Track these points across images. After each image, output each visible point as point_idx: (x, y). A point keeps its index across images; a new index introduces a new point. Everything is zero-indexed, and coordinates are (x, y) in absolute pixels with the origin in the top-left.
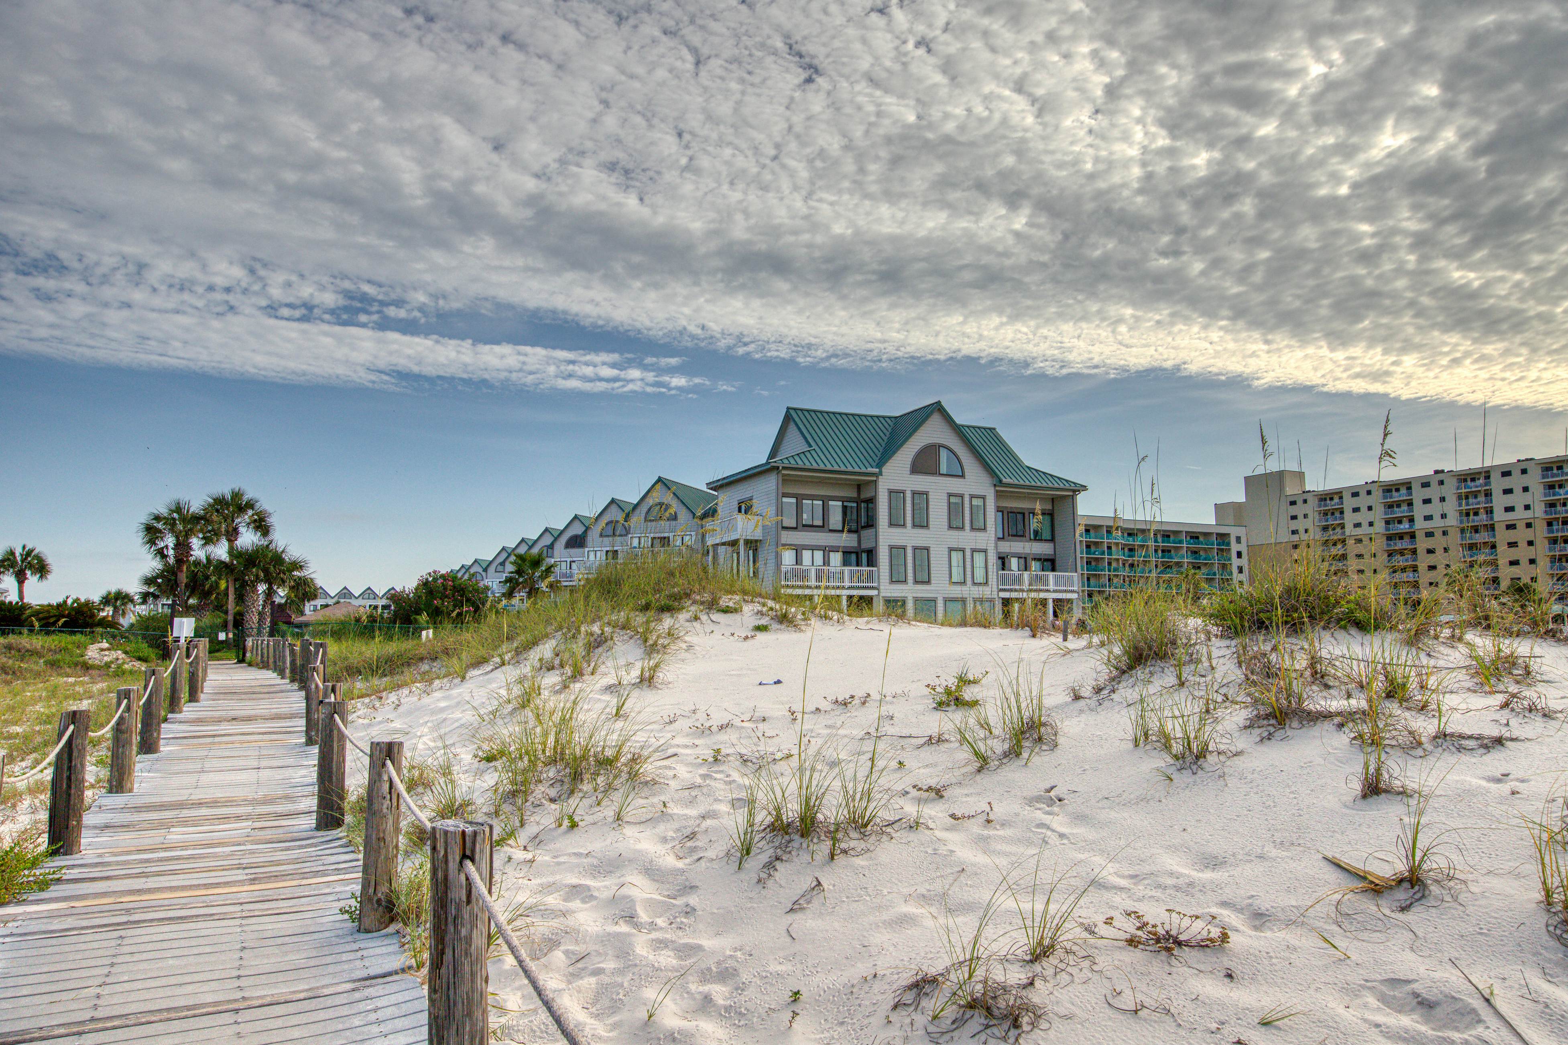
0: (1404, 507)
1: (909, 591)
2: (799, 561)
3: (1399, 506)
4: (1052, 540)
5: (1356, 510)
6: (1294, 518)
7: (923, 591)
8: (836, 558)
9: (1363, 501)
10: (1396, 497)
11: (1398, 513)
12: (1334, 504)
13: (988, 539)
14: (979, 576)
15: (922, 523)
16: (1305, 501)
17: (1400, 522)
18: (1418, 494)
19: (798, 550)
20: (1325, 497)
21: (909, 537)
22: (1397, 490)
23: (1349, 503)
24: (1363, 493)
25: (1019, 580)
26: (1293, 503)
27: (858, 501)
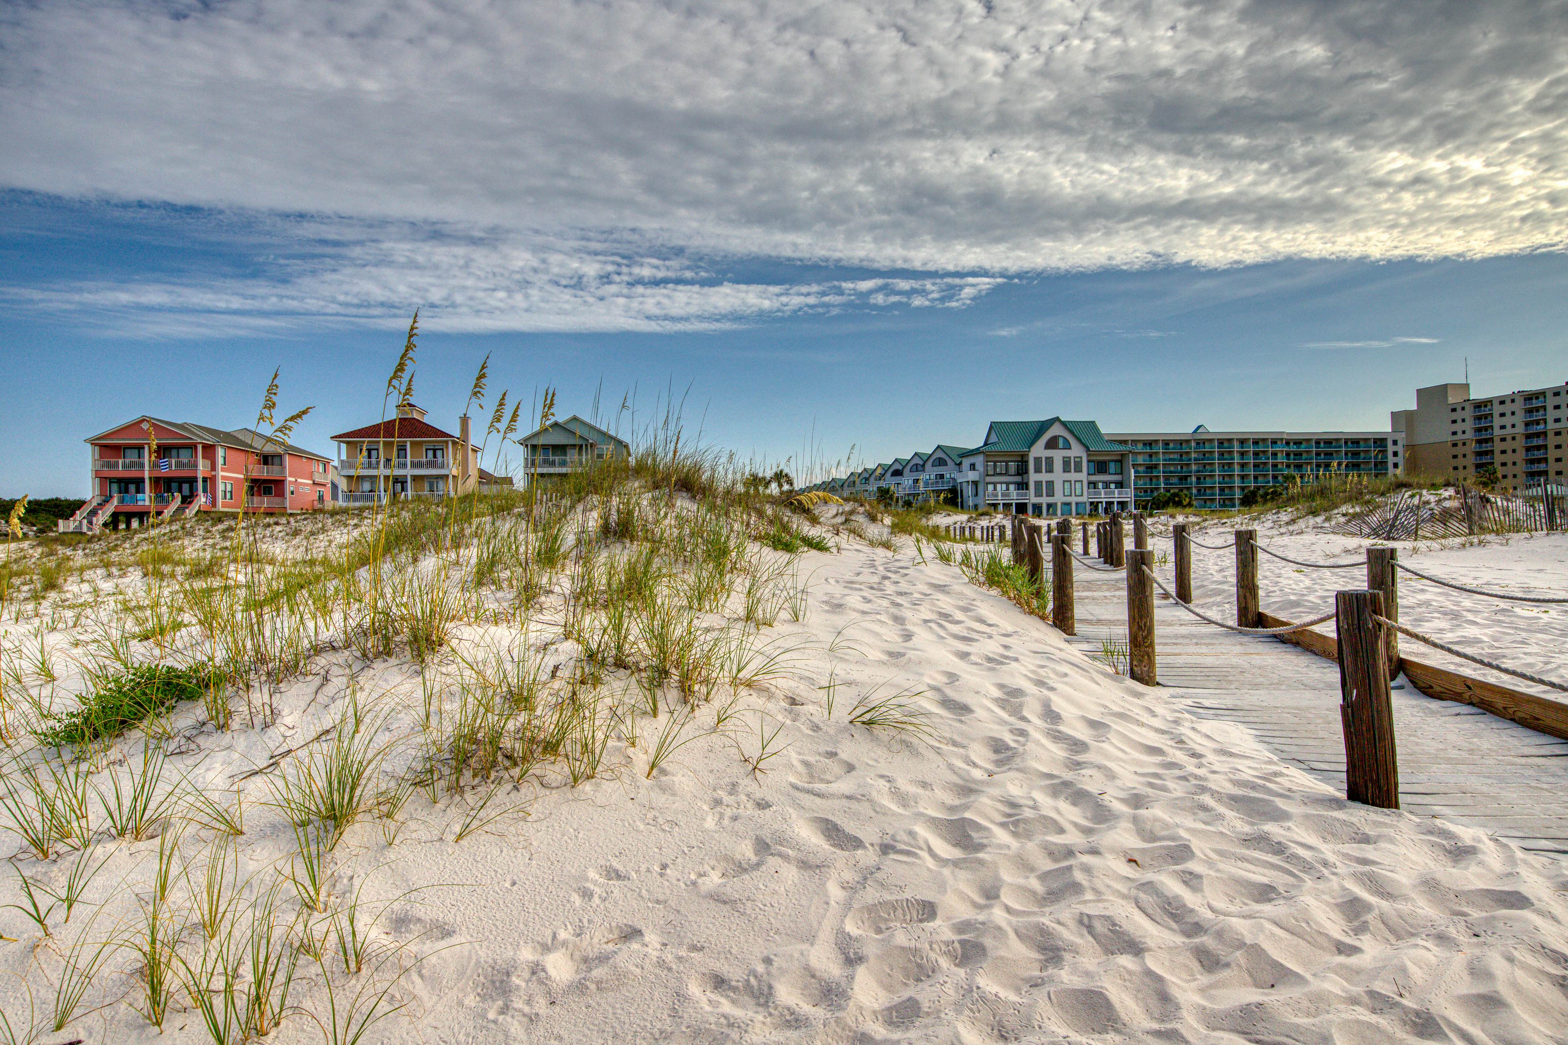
0: (1541, 412)
1: (1044, 500)
2: (995, 489)
3: (1537, 411)
4: (1121, 473)
5: (1502, 415)
6: (1454, 422)
7: (1050, 500)
8: (1012, 487)
9: (1508, 408)
10: (1535, 403)
11: (1536, 416)
12: (1485, 411)
13: (1083, 476)
14: (1078, 492)
15: (1050, 470)
16: (1463, 409)
17: (1538, 424)
18: (1551, 401)
19: (995, 484)
20: (1479, 405)
21: (1044, 477)
22: (1537, 398)
23: (1497, 409)
24: (1508, 401)
25: (1113, 493)
26: (1454, 410)
27: (1022, 461)
